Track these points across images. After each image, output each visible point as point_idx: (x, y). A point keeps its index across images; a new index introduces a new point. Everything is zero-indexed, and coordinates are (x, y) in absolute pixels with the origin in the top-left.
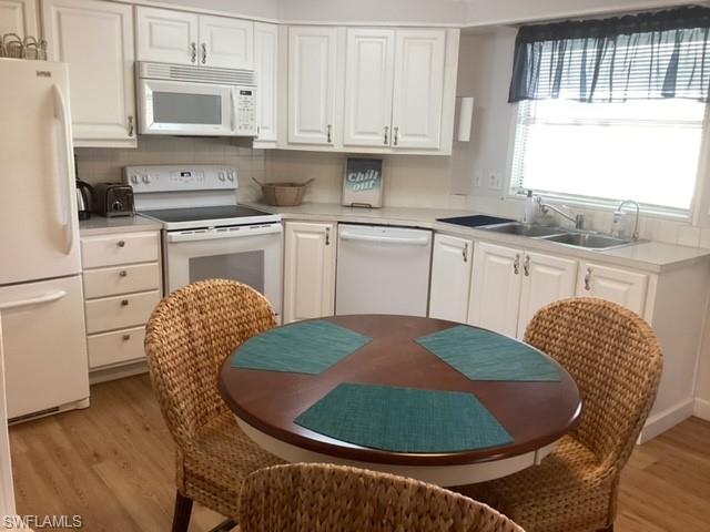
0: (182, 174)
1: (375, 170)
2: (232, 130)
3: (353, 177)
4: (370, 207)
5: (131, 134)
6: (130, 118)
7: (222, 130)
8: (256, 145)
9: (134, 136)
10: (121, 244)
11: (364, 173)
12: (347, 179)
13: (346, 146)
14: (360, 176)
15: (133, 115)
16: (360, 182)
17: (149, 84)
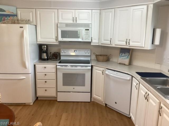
0: (75, 51)
1: (128, 53)
2: (83, 40)
3: (121, 55)
4: (125, 65)
5: (56, 41)
6: (56, 37)
7: (80, 40)
8: (92, 44)
9: (57, 41)
10: (45, 68)
11: (125, 53)
12: (120, 55)
13: (116, 45)
14: (123, 55)
15: (57, 36)
16: (123, 56)
17: (60, 29)
